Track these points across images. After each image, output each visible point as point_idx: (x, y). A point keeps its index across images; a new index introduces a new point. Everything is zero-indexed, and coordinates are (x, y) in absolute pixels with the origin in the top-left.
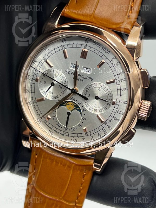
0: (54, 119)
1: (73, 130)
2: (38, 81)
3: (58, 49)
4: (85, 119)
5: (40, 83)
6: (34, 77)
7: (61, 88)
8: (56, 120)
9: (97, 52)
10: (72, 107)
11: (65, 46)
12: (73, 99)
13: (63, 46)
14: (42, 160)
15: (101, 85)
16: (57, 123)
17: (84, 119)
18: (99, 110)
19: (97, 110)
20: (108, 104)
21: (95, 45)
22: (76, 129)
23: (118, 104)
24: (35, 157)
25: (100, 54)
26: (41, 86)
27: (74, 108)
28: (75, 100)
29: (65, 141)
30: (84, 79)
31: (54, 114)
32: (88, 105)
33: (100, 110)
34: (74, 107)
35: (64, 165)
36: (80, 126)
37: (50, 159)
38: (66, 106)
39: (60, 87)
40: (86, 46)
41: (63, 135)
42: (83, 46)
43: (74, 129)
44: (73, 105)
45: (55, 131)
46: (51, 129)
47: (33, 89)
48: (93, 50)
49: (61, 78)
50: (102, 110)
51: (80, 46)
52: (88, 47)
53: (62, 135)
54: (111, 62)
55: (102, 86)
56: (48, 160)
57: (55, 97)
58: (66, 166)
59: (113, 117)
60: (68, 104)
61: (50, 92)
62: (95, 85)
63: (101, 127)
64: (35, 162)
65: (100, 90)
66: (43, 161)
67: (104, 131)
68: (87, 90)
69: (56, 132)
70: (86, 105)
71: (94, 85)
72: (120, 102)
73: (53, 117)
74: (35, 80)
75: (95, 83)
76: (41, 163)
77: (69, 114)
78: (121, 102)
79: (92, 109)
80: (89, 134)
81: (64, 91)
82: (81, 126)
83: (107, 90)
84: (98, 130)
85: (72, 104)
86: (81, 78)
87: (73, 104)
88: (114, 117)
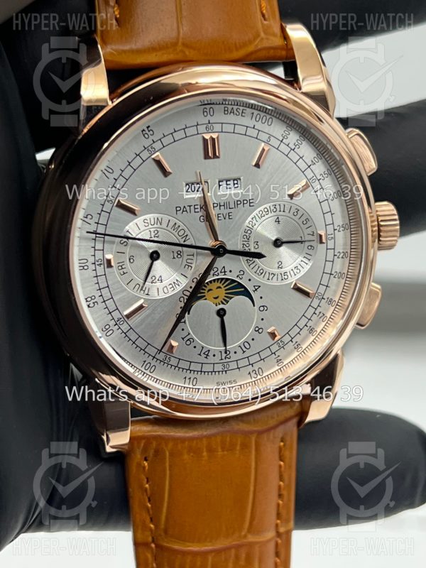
0: (188, 342)
1: (245, 349)
2: (113, 264)
3: (139, 160)
4: (266, 308)
5: (120, 268)
6: (97, 259)
7: (179, 256)
8: (193, 345)
9: (241, 130)
10: (222, 293)
11: (153, 145)
12: (219, 272)
13: (150, 148)
14: (167, 464)
15: (278, 207)
16: (198, 350)
17: (262, 308)
18: (292, 272)
19: (288, 274)
20: (310, 247)
21: (232, 114)
22: (251, 342)
23: (333, 236)
24: (144, 467)
25: (250, 132)
26: (124, 273)
27: (226, 293)
28: (225, 272)
29: (233, 385)
30: (231, 210)
31: (183, 330)
32: (262, 271)
33: (295, 271)
34: (226, 290)
35: (230, 450)
36: (258, 330)
37: (190, 450)
38: (204, 296)
39: (176, 255)
40: (209, 125)
41: (224, 372)
42: (202, 129)
43: (246, 344)
44: (222, 287)
45: (199, 373)
46: (189, 371)
47: (105, 292)
48: (230, 128)
49: (172, 230)
50: (299, 267)
51: (193, 131)
52: (214, 125)
53: (221, 373)
54: (284, 141)
55: (282, 210)
56: (186, 456)
57: (171, 286)
58: (238, 448)
59: (331, 274)
60: (207, 289)
61: (154, 278)
62: (264, 213)
63: (311, 310)
64: (146, 480)
65: (279, 221)
66: (170, 466)
67: (321, 315)
68: (247, 235)
69: (203, 373)
70: (258, 272)
71: (259, 215)
72: (335, 230)
73: (183, 339)
74: (102, 266)
75: (262, 208)
76: (168, 472)
77: (221, 313)
78: (338, 228)
79: (276, 276)
80: (287, 339)
81: (189, 261)
82: (260, 331)
83: (295, 214)
84: (304, 321)
85: (219, 285)
86: (224, 211)
87: (221, 285)
88: (333, 273)
